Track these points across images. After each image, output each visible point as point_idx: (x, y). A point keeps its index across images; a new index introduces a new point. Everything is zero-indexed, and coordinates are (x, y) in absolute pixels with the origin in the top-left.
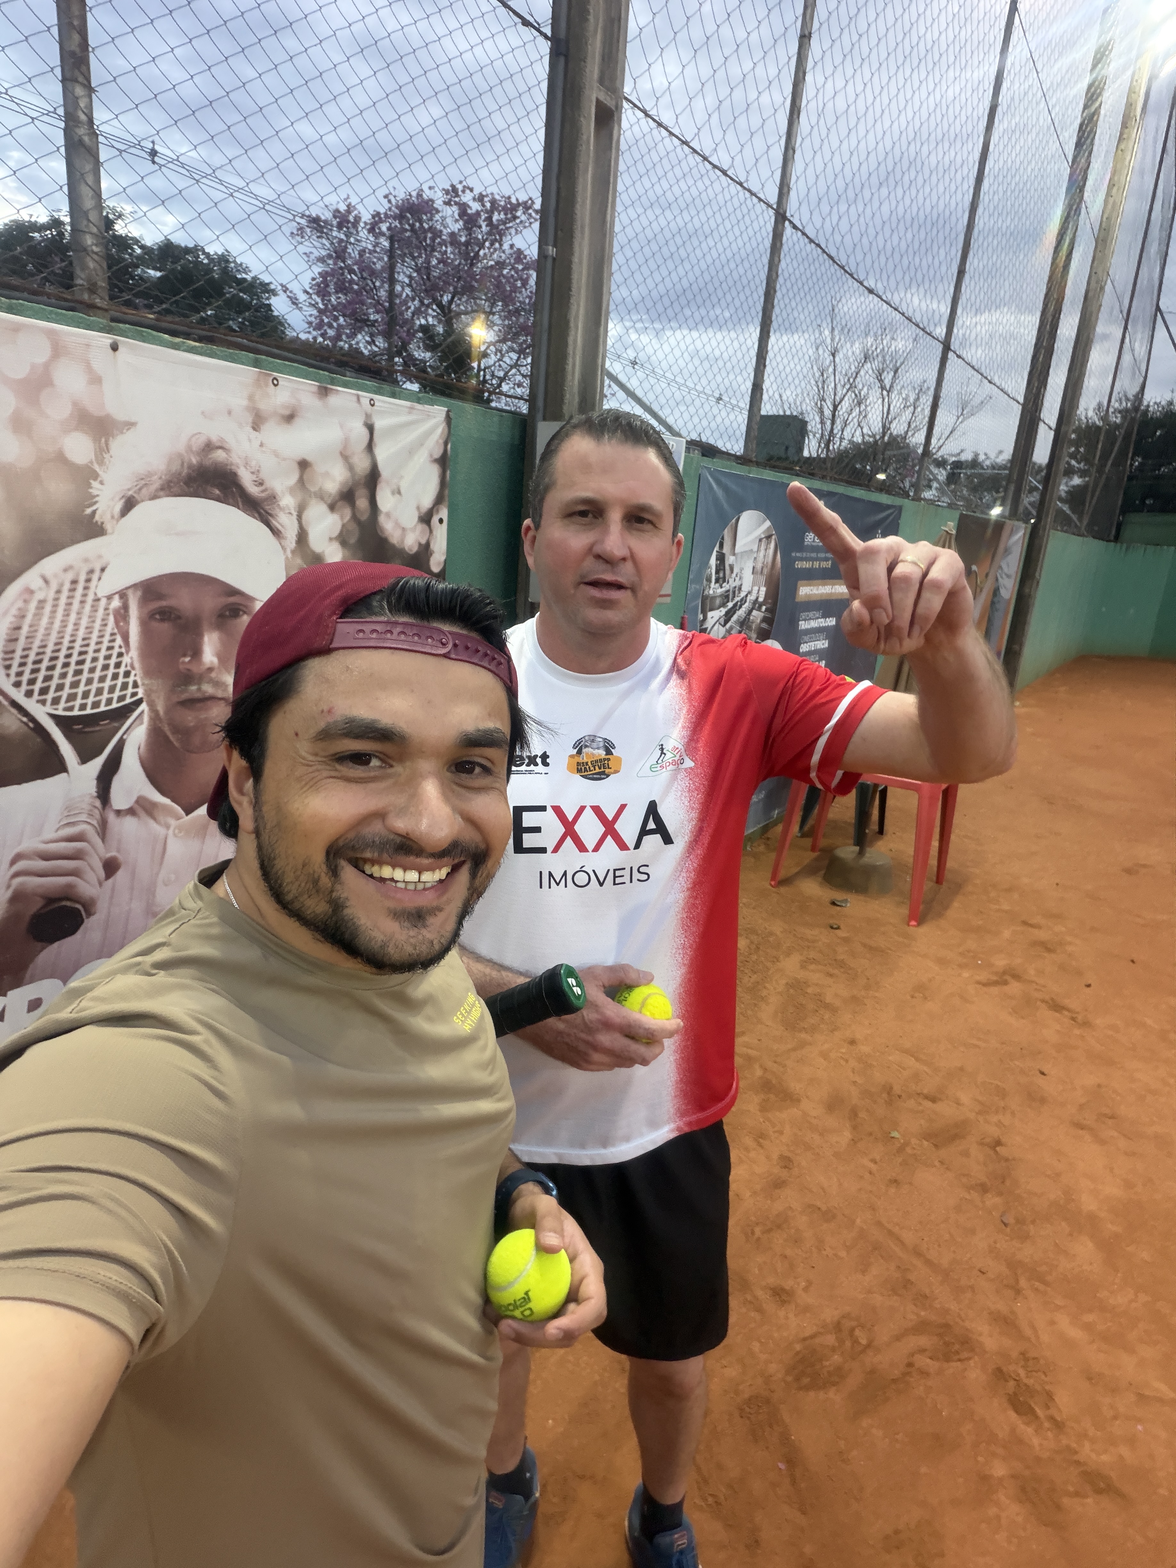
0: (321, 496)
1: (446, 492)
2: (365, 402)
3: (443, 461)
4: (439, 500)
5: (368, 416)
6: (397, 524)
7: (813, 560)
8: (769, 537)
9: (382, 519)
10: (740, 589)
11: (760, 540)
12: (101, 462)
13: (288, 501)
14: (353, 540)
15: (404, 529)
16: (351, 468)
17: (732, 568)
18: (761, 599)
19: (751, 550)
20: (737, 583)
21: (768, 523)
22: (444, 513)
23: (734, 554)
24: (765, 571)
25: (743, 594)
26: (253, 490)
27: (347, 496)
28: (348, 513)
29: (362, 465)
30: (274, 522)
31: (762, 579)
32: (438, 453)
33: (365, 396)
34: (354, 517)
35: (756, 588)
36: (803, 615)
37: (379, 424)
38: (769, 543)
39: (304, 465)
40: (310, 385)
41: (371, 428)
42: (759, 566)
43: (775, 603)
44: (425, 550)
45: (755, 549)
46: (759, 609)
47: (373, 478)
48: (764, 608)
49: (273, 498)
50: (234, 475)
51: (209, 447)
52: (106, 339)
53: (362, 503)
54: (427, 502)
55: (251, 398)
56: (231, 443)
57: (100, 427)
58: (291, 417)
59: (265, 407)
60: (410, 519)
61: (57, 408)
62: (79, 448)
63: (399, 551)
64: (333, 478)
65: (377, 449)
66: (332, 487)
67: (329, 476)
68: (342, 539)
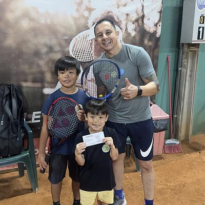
0: (131, 21)
1: (161, 19)
3: (160, 12)
4: (159, 21)
5: (142, 4)
6: (148, 26)
9: (145, 25)
14: (138, 30)
15: (150, 28)
16: (138, 15)
22: (160, 24)
26: (117, 20)
27: (137, 21)
28: (137, 24)
29: (141, 14)
30: (121, 27)
39: (127, 15)
41: (143, 6)
44: (155, 32)
47: (143, 17)
53: (140, 22)
54: (156, 22)
55: (117, 2)
56: (113, 11)
57: (90, 10)
58: (125, 5)
59: (120, 4)
60: (152, 25)
61: (83, 7)
62: (86, 14)
63: (148, 33)
64: (134, 17)
65: (144, 10)
66: (134, 19)
67: (133, 17)
68: (135, 30)
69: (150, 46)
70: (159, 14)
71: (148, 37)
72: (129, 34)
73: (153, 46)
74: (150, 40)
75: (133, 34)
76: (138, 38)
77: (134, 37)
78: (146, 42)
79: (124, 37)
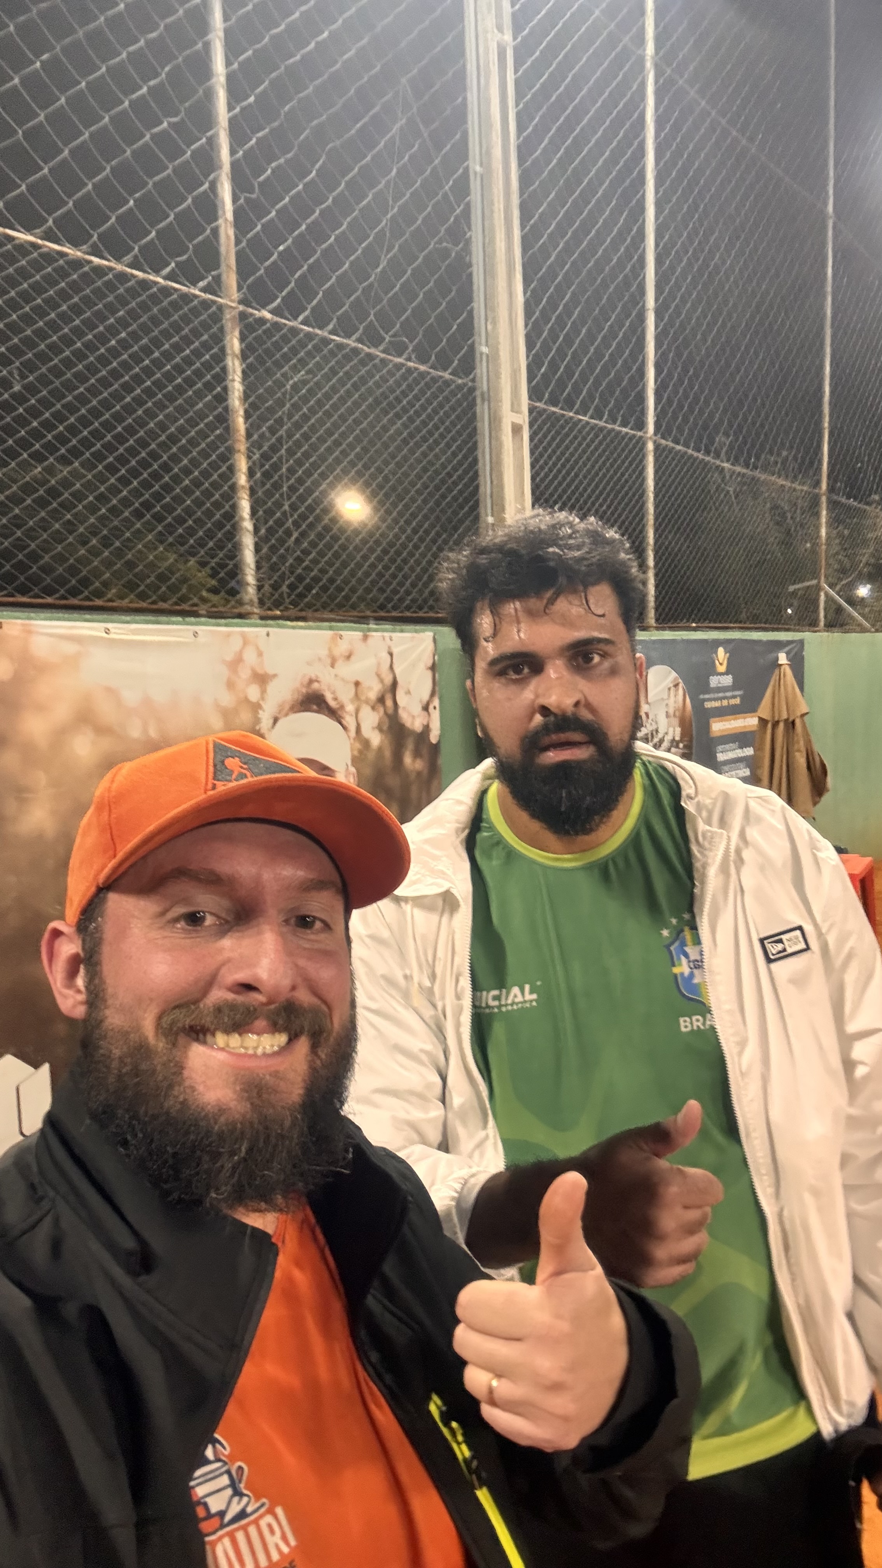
0: (367, 702)
1: (437, 688)
2: (388, 639)
3: (433, 668)
4: (433, 694)
5: (389, 647)
6: (409, 713)
7: (721, 699)
8: (676, 686)
9: (400, 711)
10: (657, 731)
11: (669, 689)
12: (263, 699)
13: (350, 708)
14: (385, 728)
15: (413, 717)
16: (382, 681)
17: (647, 715)
18: (677, 738)
19: (663, 699)
20: (654, 727)
21: (674, 674)
22: (436, 702)
23: (647, 703)
24: (677, 714)
25: (660, 735)
26: (332, 704)
27: (381, 700)
28: (381, 710)
29: (388, 680)
30: (344, 722)
31: (675, 722)
32: (430, 663)
33: (386, 634)
34: (386, 713)
35: (671, 730)
36: (720, 748)
37: (395, 651)
38: (677, 690)
39: (357, 684)
40: (359, 634)
41: (391, 654)
42: (671, 711)
43: (691, 741)
44: (427, 729)
45: (666, 697)
46: (677, 747)
47: (394, 684)
48: (681, 745)
49: (342, 707)
50: (323, 696)
51: (311, 681)
52: (263, 631)
53: (389, 703)
54: (426, 696)
55: (330, 650)
56: (321, 677)
57: (262, 679)
58: (349, 657)
59: (337, 652)
60: (417, 709)
61: (245, 673)
62: (253, 693)
63: (412, 732)
64: (373, 690)
65: (395, 667)
66: (373, 695)
67: (370, 688)
68: (380, 728)
69: (419, 774)
70: (429, 674)
71: (410, 745)
72: (366, 743)
73: (425, 772)
74: (417, 754)
75: (376, 739)
76: (388, 754)
77: (380, 749)
78: (408, 759)
79: (356, 753)
